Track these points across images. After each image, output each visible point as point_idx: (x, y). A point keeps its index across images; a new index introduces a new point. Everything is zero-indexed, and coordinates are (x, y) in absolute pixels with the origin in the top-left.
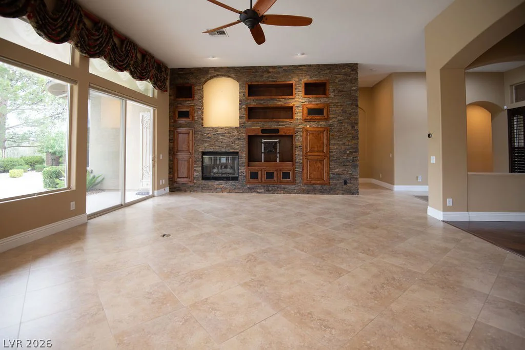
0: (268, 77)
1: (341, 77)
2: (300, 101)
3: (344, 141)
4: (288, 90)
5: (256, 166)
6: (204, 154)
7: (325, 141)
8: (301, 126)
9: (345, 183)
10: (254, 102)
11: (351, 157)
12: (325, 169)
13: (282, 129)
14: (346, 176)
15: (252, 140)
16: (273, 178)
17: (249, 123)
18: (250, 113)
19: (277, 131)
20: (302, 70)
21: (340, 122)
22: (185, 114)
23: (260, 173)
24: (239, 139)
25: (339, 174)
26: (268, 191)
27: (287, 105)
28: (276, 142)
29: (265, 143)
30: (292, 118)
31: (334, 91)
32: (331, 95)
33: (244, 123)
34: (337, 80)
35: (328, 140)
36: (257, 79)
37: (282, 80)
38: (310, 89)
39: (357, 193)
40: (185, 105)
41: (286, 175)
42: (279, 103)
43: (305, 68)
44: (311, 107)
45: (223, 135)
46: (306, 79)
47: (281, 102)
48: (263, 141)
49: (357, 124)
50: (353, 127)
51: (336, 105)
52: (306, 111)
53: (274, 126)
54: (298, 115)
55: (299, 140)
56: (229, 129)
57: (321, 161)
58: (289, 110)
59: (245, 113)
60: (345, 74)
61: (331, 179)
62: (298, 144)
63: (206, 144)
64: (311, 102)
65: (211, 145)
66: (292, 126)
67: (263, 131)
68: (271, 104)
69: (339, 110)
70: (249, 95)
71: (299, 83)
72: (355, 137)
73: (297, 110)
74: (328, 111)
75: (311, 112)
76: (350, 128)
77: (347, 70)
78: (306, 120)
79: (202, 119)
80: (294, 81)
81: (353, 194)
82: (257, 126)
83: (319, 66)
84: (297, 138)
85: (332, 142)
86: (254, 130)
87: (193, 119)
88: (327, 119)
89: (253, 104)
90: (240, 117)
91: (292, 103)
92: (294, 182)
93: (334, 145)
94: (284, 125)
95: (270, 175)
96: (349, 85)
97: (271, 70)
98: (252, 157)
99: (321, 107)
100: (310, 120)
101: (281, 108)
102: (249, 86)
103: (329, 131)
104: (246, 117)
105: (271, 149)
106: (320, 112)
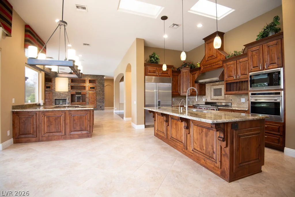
1: (100, 79)
2: (88, 85)
3: (101, 96)
4: (84, 81)
5: (74, 103)
6: (56, 100)
7: (95, 96)
8: (88, 92)
9: (101, 107)
10: (73, 84)
11: (103, 100)
12: (95, 104)
14: (101, 105)
15: (72, 96)
17: (72, 90)
18: (72, 88)
19: (80, 93)
21: (99, 91)
22: (49, 87)
24: (68, 95)
25: (99, 105)
28: (81, 96)
30: (85, 89)
32: (97, 83)
33: (70, 90)
35: (96, 96)
37: (82, 78)
38: (90, 81)
39: (104, 110)
40: (49, 84)
43: (89, 76)
44: (91, 86)
45: (63, 94)
46: (90, 79)
47: (82, 85)
48: (76, 96)
49: (104, 91)
50: (103, 92)
51: (98, 86)
52: (89, 88)
53: (80, 92)
54: (87, 89)
55: (87, 96)
56: (65, 92)
57: (94, 102)
58: (84, 88)
59: (70, 88)
60: (101, 78)
61: (97, 106)
63: (56, 97)
64: (91, 85)
65: (59, 97)
66: (85, 92)
67: (76, 93)
68: (79, 85)
69: (99, 88)
70: (71, 82)
71: (87, 80)
72: (103, 95)
73: (87, 87)
74: (96, 88)
75: (91, 88)
76: (102, 92)
77: (101, 77)
78: (89, 90)
79: (55, 89)
80: (86, 79)
81: (103, 110)
82: (74, 92)
83: (93, 75)
86: (73, 93)
87: (52, 89)
88: (96, 90)
89: (73, 85)
90: (69, 89)
91: (85, 85)
93: (98, 97)
94: (83, 92)
96: (102, 81)
98: (72, 101)
99: (94, 87)
100: (91, 90)
101: (82, 86)
102: (71, 79)
103: (96, 93)
104: (70, 89)
105: (79, 98)
106: (93, 88)
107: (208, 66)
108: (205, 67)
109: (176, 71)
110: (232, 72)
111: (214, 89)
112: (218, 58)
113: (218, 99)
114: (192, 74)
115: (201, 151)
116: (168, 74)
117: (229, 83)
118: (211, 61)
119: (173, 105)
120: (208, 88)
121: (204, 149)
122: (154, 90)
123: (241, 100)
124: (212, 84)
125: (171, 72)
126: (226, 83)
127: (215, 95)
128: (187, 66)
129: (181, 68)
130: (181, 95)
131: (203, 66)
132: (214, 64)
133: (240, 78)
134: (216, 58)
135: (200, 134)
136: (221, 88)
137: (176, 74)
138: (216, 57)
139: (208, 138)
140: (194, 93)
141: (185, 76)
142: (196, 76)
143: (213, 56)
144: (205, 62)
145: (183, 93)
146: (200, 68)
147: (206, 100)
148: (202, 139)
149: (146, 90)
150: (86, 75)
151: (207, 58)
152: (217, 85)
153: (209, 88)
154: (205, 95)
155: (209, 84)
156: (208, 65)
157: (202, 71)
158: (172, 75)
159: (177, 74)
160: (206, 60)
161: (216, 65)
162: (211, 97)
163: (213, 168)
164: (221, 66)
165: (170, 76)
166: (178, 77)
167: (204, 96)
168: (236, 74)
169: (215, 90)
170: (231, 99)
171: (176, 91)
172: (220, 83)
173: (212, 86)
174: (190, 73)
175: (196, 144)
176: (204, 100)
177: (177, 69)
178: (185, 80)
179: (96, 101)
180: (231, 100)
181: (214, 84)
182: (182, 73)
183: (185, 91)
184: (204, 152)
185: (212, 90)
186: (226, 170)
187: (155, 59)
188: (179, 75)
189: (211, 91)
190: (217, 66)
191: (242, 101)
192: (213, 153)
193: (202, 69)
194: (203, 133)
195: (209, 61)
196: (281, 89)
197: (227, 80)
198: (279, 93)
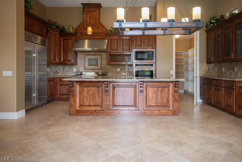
108: (84, 34)
110: (115, 46)
112: (100, 30)
113: (93, 69)
114: (64, 38)
115: (156, 105)
116: (43, 33)
117: (112, 55)
120: (80, 58)
121: (159, 103)
122: (32, 54)
123: (117, 70)
124: (86, 53)
125: (45, 31)
126: (109, 55)
127: (90, 65)
132: (96, 34)
133: (122, 52)
134: (97, 29)
135: (155, 93)
136: (98, 59)
138: (97, 27)
139: (163, 94)
141: (53, 39)
143: (94, 25)
144: (82, 29)
145: (51, 61)
146: (76, 34)
147: (78, 69)
148: (157, 96)
151: (86, 25)
152: (93, 55)
153: (83, 58)
154: (77, 65)
155: (82, 53)
157: (78, 38)
160: (85, 28)
161: (97, 36)
162: (85, 67)
163: (167, 112)
164: (104, 37)
165: (45, 37)
167: (75, 66)
168: (119, 48)
169: (89, 59)
170: (108, 68)
172: (97, 54)
173: (86, 55)
174: (59, 37)
175: (151, 101)
176: (75, 70)
180: (108, 70)
181: (89, 53)
182: (49, 34)
184: (160, 105)
185: (87, 60)
186: (176, 109)
189: (85, 60)
190: (99, 37)
192: (167, 102)
193: (79, 35)
194: (158, 92)
196: (154, 63)
197: (111, 52)
198: (152, 65)
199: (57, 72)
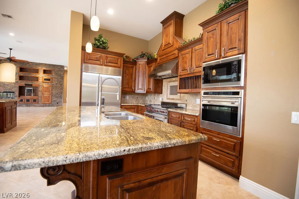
0: (29, 66)
1: (57, 69)
2: (41, 76)
3: (58, 90)
4: (37, 71)
5: (22, 97)
7: (50, 90)
8: (41, 84)
9: (58, 103)
10: (22, 74)
11: (60, 95)
12: (50, 99)
13: (34, 84)
14: (58, 101)
15: (21, 88)
16: (29, 101)
17: (20, 81)
18: (21, 78)
19: (32, 85)
20: (43, 65)
21: (56, 84)
23: (24, 100)
24: (15, 87)
25: (55, 100)
26: (27, 106)
27: (36, 76)
28: (32, 89)
29: (27, 89)
30: (38, 81)
31: (54, 73)
32: (54, 75)
33: (17, 81)
34: (56, 70)
36: (24, 66)
37: (34, 67)
38: (45, 72)
41: (35, 101)
42: (33, 75)
45: (8, 85)
46: (44, 68)
47: (34, 75)
48: (26, 88)
49: (63, 85)
50: (61, 86)
51: (55, 78)
52: (43, 79)
53: (30, 83)
54: (40, 80)
55: (40, 89)
56: (10, 83)
57: (48, 96)
58: (37, 79)
60: (59, 69)
61: (52, 102)
62: (40, 90)
64: (46, 76)
66: (38, 84)
67: (26, 85)
68: (29, 75)
69: (56, 80)
70: (20, 71)
72: (62, 89)
73: (40, 79)
74: (52, 80)
75: (45, 79)
76: (60, 86)
77: (60, 67)
78: (43, 82)
80: (40, 68)
82: (23, 83)
83: (49, 64)
84: (40, 88)
85: (53, 90)
86: (22, 84)
88: (52, 82)
90: (16, 79)
91: (38, 76)
92: (38, 103)
93: (54, 91)
94: (35, 83)
95: (28, 100)
96: (60, 72)
97: (30, 63)
98: (21, 94)
99: (49, 78)
100: (45, 82)
101: (33, 77)
102: (20, 68)
103: (52, 86)
104: (18, 79)
105: (30, 91)
106: (49, 80)
107: (164, 57)
108: (161, 58)
109: (131, 62)
110: (186, 64)
111: (170, 86)
112: (174, 46)
113: (173, 99)
116: (117, 64)
117: (183, 78)
118: (167, 49)
119: (122, 104)
120: (164, 85)
122: (96, 84)
123: (196, 101)
124: (169, 80)
125: (122, 62)
126: (180, 78)
127: (171, 94)
128: (145, 57)
129: (137, 59)
130: (136, 92)
131: (160, 57)
133: (194, 72)
134: (172, 47)
136: (177, 85)
137: (129, 65)
138: (172, 45)
140: (149, 90)
141: (141, 69)
142: (152, 69)
143: (169, 43)
144: (161, 52)
145: (138, 90)
146: (157, 59)
147: (163, 99)
149: (83, 84)
150: (40, 63)
151: (163, 46)
152: (174, 81)
153: (166, 85)
154: (162, 93)
155: (166, 80)
156: (164, 55)
157: (158, 63)
158: (124, 66)
159: (131, 65)
160: (163, 49)
161: (171, 55)
162: (167, 96)
164: (176, 56)
165: (120, 67)
166: (132, 70)
167: (161, 95)
168: (190, 67)
170: (187, 99)
171: (130, 87)
174: (146, 66)
176: (160, 99)
177: (133, 60)
178: (141, 74)
179: (52, 96)
180: (187, 101)
181: (171, 79)
182: (138, 65)
183: (140, 87)
185: (169, 87)
187: (101, 43)
188: (134, 67)
189: (167, 88)
190: (172, 57)
191: (197, 103)
193: (158, 60)
195: (166, 50)
196: (241, 88)
197: (181, 74)
198: (238, 93)
199: (150, 101)
